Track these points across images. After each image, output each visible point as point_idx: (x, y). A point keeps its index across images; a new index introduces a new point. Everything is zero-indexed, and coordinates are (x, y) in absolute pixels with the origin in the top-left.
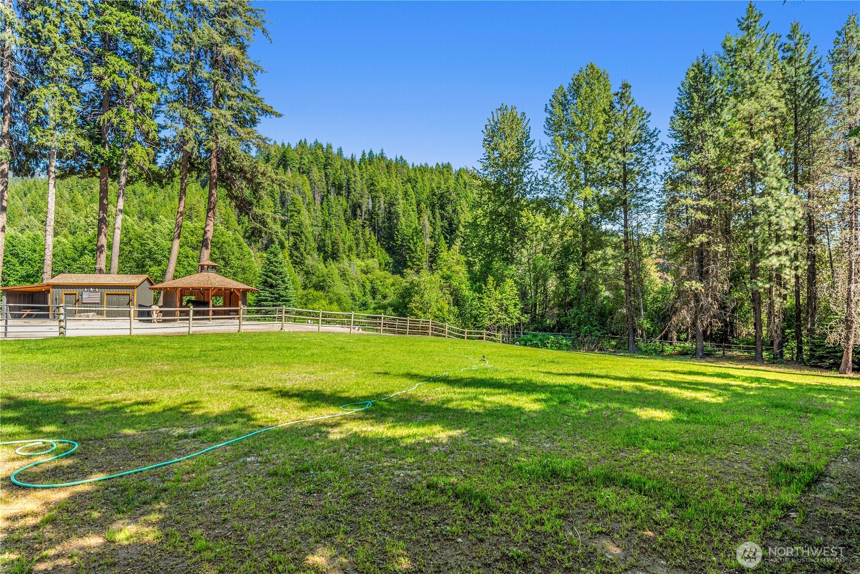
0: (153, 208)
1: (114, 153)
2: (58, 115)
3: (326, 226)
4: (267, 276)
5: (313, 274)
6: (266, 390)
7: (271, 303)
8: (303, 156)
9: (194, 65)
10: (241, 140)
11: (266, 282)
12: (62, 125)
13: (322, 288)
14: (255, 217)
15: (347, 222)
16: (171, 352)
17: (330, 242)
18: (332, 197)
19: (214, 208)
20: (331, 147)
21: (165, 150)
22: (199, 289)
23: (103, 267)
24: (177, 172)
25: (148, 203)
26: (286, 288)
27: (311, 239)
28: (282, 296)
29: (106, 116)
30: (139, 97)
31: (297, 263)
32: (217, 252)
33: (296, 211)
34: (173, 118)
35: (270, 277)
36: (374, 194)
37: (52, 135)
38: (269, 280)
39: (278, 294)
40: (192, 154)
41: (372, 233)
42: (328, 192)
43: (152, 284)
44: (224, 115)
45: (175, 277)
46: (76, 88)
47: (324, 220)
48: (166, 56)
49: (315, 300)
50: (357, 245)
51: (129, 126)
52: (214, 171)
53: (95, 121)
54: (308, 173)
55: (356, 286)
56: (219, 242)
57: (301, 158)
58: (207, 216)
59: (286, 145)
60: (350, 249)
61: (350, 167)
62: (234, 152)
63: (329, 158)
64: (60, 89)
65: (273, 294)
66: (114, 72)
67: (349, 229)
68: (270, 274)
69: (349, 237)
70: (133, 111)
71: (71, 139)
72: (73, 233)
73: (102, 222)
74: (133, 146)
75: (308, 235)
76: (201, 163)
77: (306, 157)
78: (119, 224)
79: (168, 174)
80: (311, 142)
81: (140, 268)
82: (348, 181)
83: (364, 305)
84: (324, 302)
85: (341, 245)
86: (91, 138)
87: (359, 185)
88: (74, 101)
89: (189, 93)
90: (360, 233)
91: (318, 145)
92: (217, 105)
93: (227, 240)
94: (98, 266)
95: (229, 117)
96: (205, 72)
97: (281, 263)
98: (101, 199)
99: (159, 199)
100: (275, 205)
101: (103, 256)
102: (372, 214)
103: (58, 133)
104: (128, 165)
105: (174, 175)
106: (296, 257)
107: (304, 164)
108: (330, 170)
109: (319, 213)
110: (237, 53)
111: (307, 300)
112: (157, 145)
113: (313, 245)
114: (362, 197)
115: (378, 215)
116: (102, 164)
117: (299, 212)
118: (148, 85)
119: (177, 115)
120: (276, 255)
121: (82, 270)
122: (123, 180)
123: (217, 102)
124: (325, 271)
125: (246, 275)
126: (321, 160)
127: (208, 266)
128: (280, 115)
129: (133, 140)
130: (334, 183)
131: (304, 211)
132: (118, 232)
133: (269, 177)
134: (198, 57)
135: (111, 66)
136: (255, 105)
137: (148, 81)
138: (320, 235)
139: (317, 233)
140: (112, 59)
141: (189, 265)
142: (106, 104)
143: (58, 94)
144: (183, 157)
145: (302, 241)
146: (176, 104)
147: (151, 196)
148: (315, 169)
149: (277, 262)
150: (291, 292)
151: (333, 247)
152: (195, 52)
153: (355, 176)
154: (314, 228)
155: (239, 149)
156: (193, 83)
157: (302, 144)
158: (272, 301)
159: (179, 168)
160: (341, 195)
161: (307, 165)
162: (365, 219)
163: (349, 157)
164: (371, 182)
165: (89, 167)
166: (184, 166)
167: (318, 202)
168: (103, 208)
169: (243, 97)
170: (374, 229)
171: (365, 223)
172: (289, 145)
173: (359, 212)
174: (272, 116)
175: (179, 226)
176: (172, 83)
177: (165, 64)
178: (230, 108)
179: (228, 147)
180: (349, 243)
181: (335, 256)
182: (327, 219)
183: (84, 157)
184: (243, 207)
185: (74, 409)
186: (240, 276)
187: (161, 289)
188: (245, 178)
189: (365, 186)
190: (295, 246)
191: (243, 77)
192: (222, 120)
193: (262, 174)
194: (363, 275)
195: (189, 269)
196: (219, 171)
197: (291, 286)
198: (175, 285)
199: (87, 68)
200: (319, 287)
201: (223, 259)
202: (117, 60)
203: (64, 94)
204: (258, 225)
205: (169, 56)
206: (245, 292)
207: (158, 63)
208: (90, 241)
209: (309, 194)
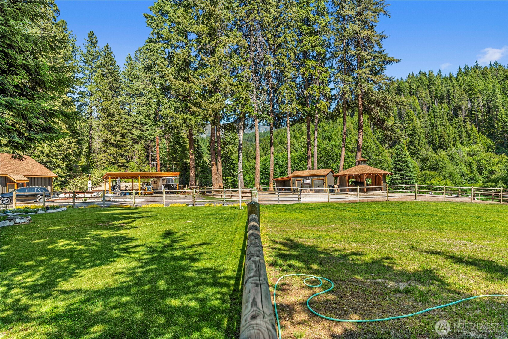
0: (328, 133)
1: (312, 108)
2: (289, 97)
3: (433, 126)
4: (396, 164)
5: (428, 160)
6: (439, 253)
7: (401, 181)
8: (412, 84)
9: (346, 50)
10: (375, 83)
11: (396, 168)
12: (291, 101)
13: (436, 169)
14: (387, 128)
15: (450, 121)
16: (356, 215)
17: (437, 137)
18: (436, 106)
19: (362, 127)
20: (432, 72)
21: (335, 101)
22: (358, 175)
23: (311, 167)
24: (341, 111)
25: (326, 131)
26: (410, 171)
27: (423, 137)
28: (408, 176)
29: (307, 91)
30: (321, 77)
31: (415, 153)
32: (364, 153)
33: (410, 120)
34: (337, 82)
35: (399, 165)
36: (472, 96)
37: (287, 106)
38: (398, 166)
39: (404, 175)
40: (348, 99)
41: (473, 125)
42: (433, 103)
43: (333, 174)
44: (365, 72)
45: (344, 169)
46: (294, 82)
47: (431, 122)
48: (332, 50)
49: (431, 178)
50: (460, 136)
51: (318, 94)
52: (361, 106)
53: (303, 96)
54: (417, 94)
55: (463, 165)
56: (365, 146)
57: (411, 86)
58: (359, 133)
59: (400, 80)
60: (455, 139)
61: (449, 81)
62: (372, 92)
63: (431, 80)
64: (289, 84)
65: (402, 175)
66: (309, 68)
67: (452, 126)
68: (398, 162)
69: (453, 131)
70: (318, 85)
71: (294, 106)
72: (297, 151)
73: (309, 143)
74: (320, 103)
75: (420, 134)
76: (353, 103)
77: (414, 84)
78: (316, 144)
79: (337, 113)
80: (416, 73)
81: (326, 165)
82: (448, 91)
83: (473, 180)
84: (439, 179)
85: (447, 138)
86: (302, 104)
87: (458, 93)
88: (294, 88)
89: (344, 66)
90: (462, 127)
91: (422, 74)
92: (360, 67)
93: (369, 144)
94: (308, 166)
95: (367, 72)
96: (352, 51)
97: (405, 155)
98: (308, 133)
99: (331, 128)
100: (395, 119)
101: (310, 160)
102: (471, 112)
103: (289, 105)
104: (318, 113)
105: (340, 113)
106: (413, 150)
107: (413, 89)
108: (433, 88)
109: (427, 119)
110: (369, 32)
111: (425, 178)
112: (330, 99)
113: (424, 140)
114: (461, 100)
115: (477, 111)
116: (307, 115)
117: (412, 121)
118: (324, 69)
119: (339, 80)
120: (401, 150)
121: (302, 169)
122: (316, 121)
123: (360, 66)
124: (437, 157)
125: (382, 165)
126: (425, 83)
127: (362, 161)
128: (399, 61)
129: (319, 100)
130: (437, 96)
131: (415, 119)
132: (316, 148)
133: (394, 101)
134: (348, 44)
135: (307, 66)
136: (382, 60)
137: (324, 67)
138: (429, 133)
139: (427, 132)
140: (308, 62)
141: (350, 161)
142: (307, 85)
143: (288, 87)
144: (343, 102)
145: (416, 139)
146: (338, 75)
147: (327, 127)
148: (421, 90)
149: (402, 155)
150: (414, 173)
151: (440, 140)
152: (346, 42)
153: (454, 87)
154: (424, 129)
155: (375, 89)
156: (346, 60)
157: (410, 77)
158: (401, 180)
159: (342, 109)
160: (444, 103)
161: (415, 88)
162: (465, 116)
163: (448, 75)
164: (469, 88)
165: (302, 118)
166: (344, 107)
167: (425, 111)
168: (309, 137)
169: (374, 58)
170: (474, 122)
171: (466, 119)
172: (402, 80)
173: (459, 112)
174: (394, 63)
175: (344, 141)
176: (335, 64)
177: (331, 55)
178: (367, 67)
179: (368, 90)
180: (453, 136)
181: (442, 146)
182: (433, 121)
183: (300, 114)
184: (378, 123)
185: (322, 253)
186: (379, 165)
187: (338, 176)
188: (379, 106)
189: (463, 92)
190: (411, 143)
191: (373, 46)
192: (364, 75)
193: (390, 100)
194: (469, 157)
195: (350, 163)
196: (363, 105)
197: (414, 170)
198: (345, 174)
199: (298, 70)
200: (433, 168)
201: (368, 156)
202: (310, 61)
203: (291, 86)
204: (389, 133)
205: (333, 50)
206: (384, 175)
207: (328, 56)
208: (303, 154)
209: (419, 107)
